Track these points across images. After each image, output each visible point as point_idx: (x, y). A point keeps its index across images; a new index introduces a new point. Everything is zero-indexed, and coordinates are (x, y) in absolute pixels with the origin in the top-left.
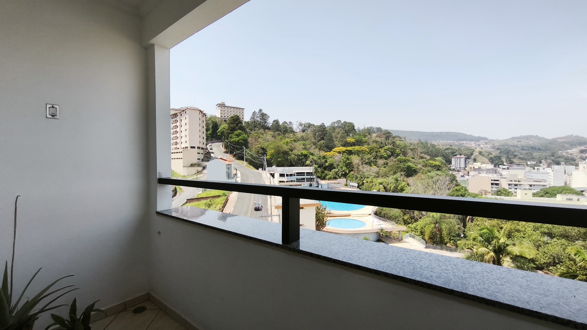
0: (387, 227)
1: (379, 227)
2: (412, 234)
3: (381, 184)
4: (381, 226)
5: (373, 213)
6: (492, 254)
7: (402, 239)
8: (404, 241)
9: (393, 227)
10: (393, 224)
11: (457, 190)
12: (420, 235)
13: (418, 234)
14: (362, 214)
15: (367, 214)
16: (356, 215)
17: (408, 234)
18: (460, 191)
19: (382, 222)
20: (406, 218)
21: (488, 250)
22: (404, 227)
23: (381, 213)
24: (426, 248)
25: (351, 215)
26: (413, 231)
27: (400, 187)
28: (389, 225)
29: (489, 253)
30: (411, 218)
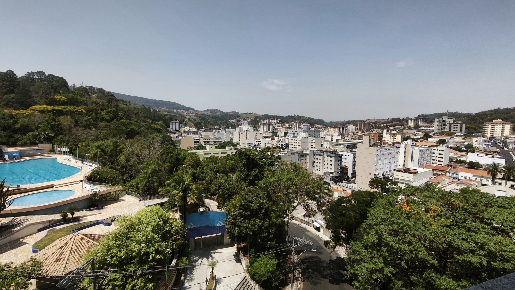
0: (101, 190)
1: (92, 192)
2: (129, 191)
3: (98, 147)
4: (94, 191)
5: (85, 179)
6: (181, 194)
7: (118, 199)
8: (121, 200)
9: (108, 189)
10: (109, 186)
11: (167, 148)
12: (136, 191)
13: (134, 190)
14: (71, 182)
15: (77, 181)
16: (63, 184)
17: (125, 192)
18: (170, 149)
19: (95, 187)
20: (125, 177)
21: (178, 192)
22: (120, 186)
23: (96, 177)
24: (140, 201)
25: (55, 185)
26: (130, 188)
27: (119, 149)
28: (104, 188)
29: (178, 194)
30: (130, 177)
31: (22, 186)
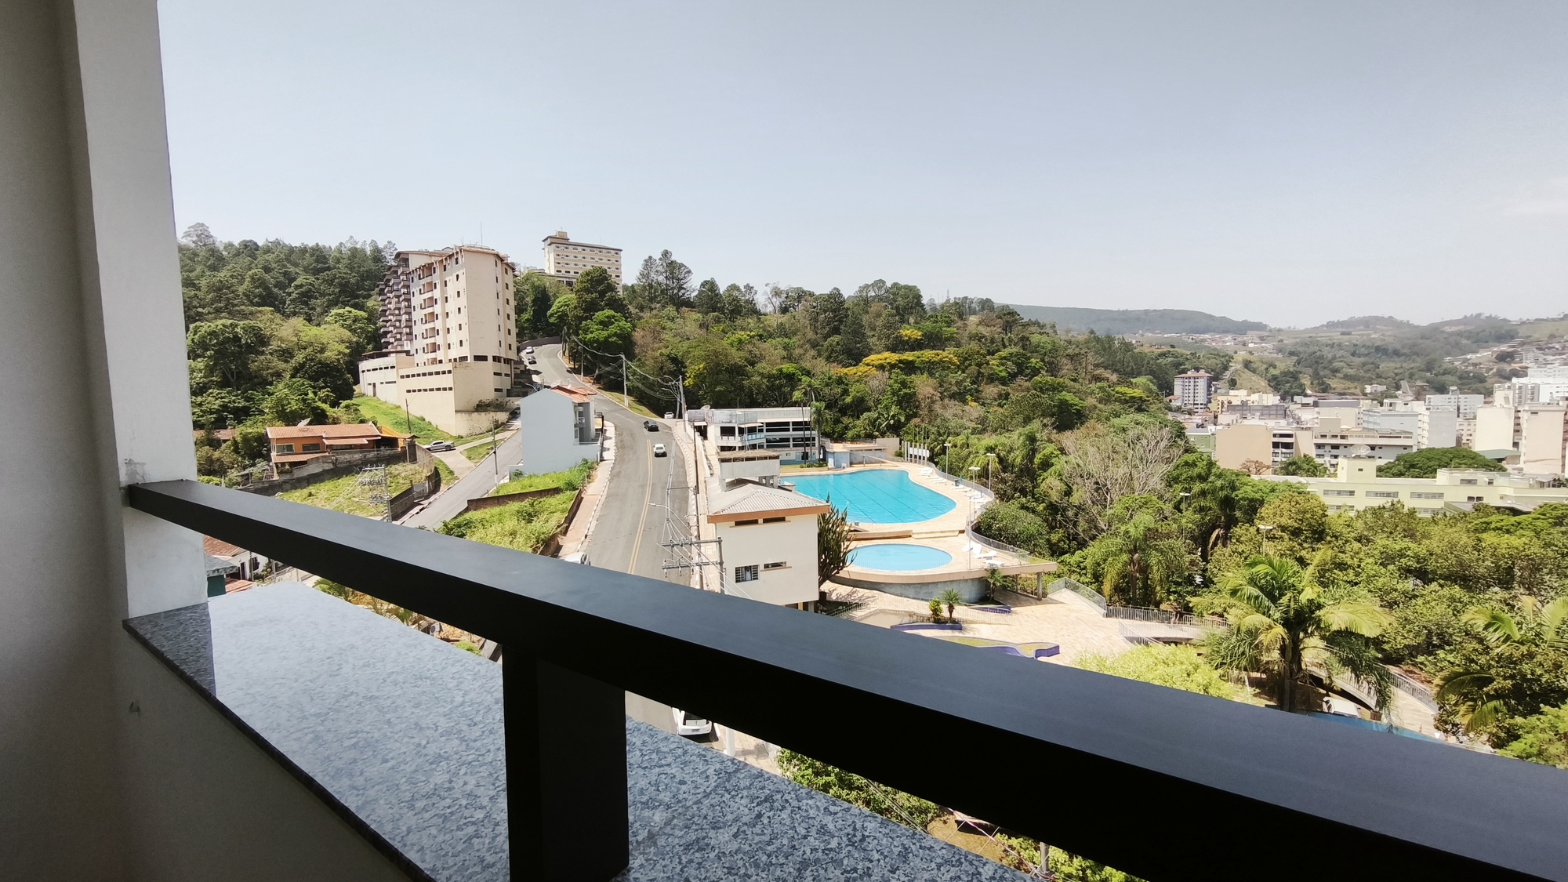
0: (1007, 563)
1: (986, 564)
2: (1072, 580)
3: (990, 449)
4: (991, 562)
5: (970, 528)
6: (1279, 630)
7: (1045, 595)
8: (1051, 599)
9: (1023, 562)
10: (1024, 556)
11: (1187, 464)
12: (1091, 583)
13: (1087, 580)
14: (942, 532)
15: (954, 531)
16: (927, 533)
17: (1061, 581)
18: (1196, 465)
19: (993, 552)
20: (1054, 537)
21: (1268, 620)
22: (1051, 562)
23: (990, 527)
24: (1108, 615)
25: (913, 534)
26: (1074, 572)
27: (1040, 459)
28: (1011, 557)
29: (1270, 627)
30: (1068, 539)
31: (861, 526)
